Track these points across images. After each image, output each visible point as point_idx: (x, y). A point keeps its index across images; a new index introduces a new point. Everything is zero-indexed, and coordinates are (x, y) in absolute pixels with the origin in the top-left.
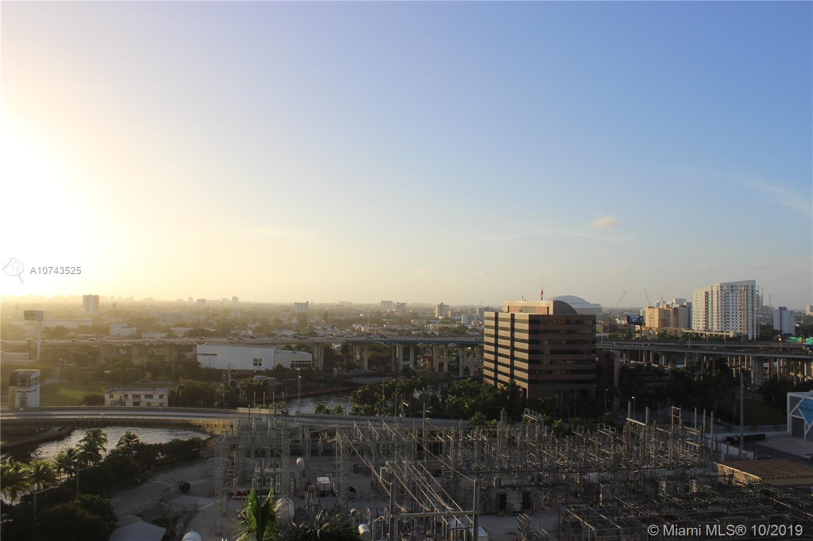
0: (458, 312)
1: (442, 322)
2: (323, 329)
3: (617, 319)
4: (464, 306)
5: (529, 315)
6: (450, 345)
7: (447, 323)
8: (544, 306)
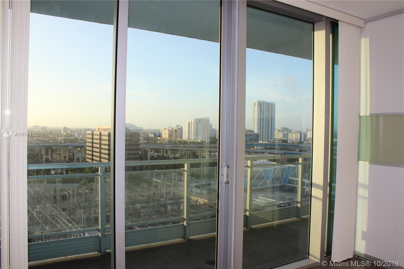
0: (73, 131)
1: (65, 136)
3: (150, 135)
4: (77, 128)
5: (108, 132)
6: (70, 147)
7: (68, 136)
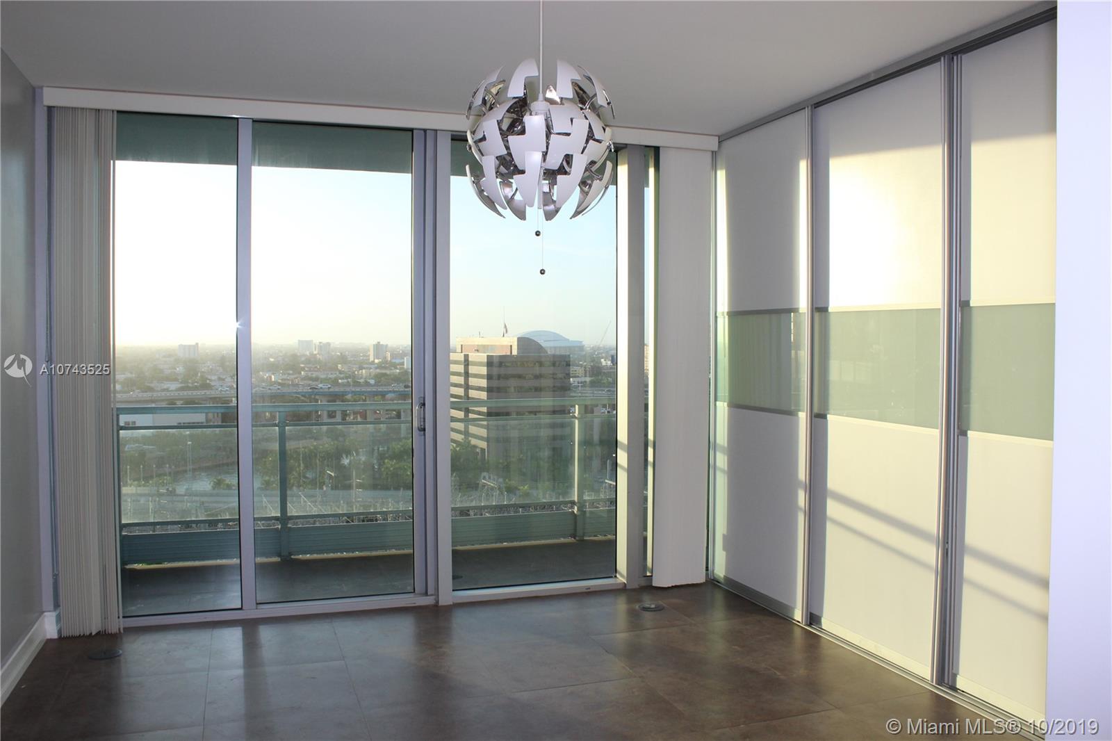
0: (399, 354)
1: (379, 366)
2: (220, 379)
3: (602, 360)
5: (488, 356)
6: (389, 396)
7: (385, 368)
8: (507, 344)
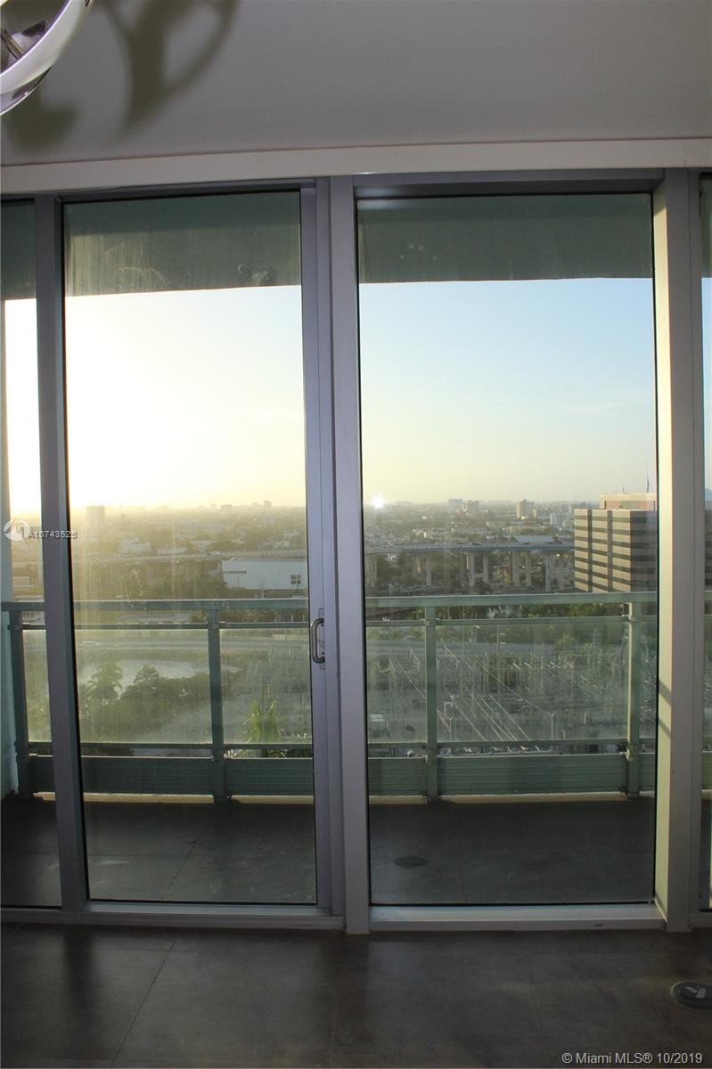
0: (545, 511)
1: (526, 523)
4: (555, 503)
5: (631, 512)
6: (535, 552)
7: (531, 524)
8: (650, 499)
